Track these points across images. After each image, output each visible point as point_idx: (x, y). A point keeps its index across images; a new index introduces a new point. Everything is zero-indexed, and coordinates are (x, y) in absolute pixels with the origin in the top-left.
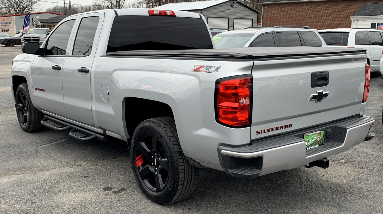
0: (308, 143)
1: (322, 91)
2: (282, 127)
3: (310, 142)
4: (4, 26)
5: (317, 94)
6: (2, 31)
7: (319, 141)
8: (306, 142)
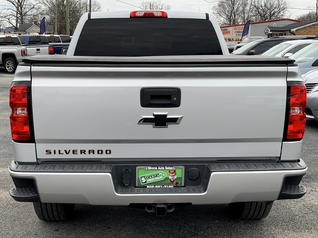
0: (149, 180)
1: (166, 113)
2: (92, 152)
3: (153, 179)
4: (238, 35)
5: (153, 117)
6: (236, 41)
7: (172, 180)
8: (144, 177)
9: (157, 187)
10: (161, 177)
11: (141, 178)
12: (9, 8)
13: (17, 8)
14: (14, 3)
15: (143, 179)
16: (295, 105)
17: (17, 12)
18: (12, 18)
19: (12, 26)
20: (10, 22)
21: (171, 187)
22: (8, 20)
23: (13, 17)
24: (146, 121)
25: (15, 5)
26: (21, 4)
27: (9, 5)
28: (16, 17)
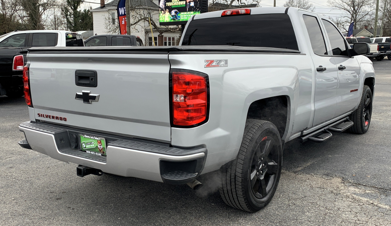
0: (87, 146)
1: (88, 92)
2: (57, 118)
3: (89, 146)
5: (81, 94)
7: (100, 149)
8: (84, 143)
9: (92, 153)
10: (93, 145)
11: (83, 143)
12: (345, 15)
13: (352, 15)
14: (350, 11)
15: (84, 144)
16: (178, 93)
17: (352, 19)
18: (347, 25)
19: (346, 31)
20: (344, 28)
21: (100, 155)
22: (342, 26)
23: (348, 23)
24: (78, 96)
25: (350, 13)
26: (356, 12)
27: (346, 13)
28: (350, 23)
